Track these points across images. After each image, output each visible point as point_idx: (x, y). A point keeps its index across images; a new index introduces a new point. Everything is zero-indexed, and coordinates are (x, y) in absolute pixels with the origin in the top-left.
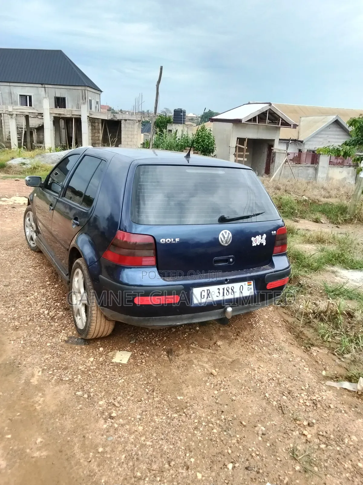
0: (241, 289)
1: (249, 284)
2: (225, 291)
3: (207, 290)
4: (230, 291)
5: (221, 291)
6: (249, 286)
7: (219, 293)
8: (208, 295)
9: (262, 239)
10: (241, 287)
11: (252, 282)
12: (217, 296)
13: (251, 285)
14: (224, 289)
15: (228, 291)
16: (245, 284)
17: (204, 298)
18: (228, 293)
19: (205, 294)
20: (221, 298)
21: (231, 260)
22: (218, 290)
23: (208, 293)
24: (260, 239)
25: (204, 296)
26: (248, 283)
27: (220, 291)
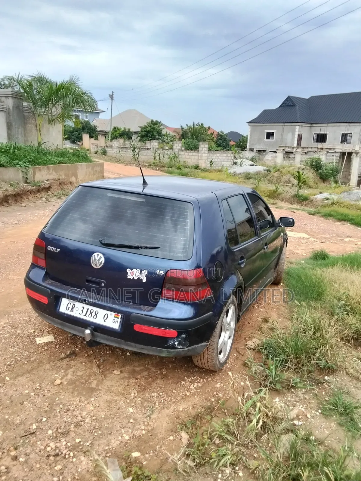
0: (106, 318)
1: (116, 316)
2: (89, 312)
3: (73, 304)
4: (94, 314)
5: (85, 311)
6: (116, 319)
7: (82, 311)
8: (73, 308)
9: (140, 274)
10: (106, 316)
11: (120, 315)
12: (79, 314)
13: (118, 318)
14: (88, 309)
15: (91, 313)
16: (112, 315)
17: (68, 310)
18: (90, 315)
19: (70, 306)
20: (82, 317)
21: (103, 285)
22: (83, 308)
23: (73, 307)
24: (138, 273)
25: (69, 308)
26: (115, 314)
27: (83, 310)
